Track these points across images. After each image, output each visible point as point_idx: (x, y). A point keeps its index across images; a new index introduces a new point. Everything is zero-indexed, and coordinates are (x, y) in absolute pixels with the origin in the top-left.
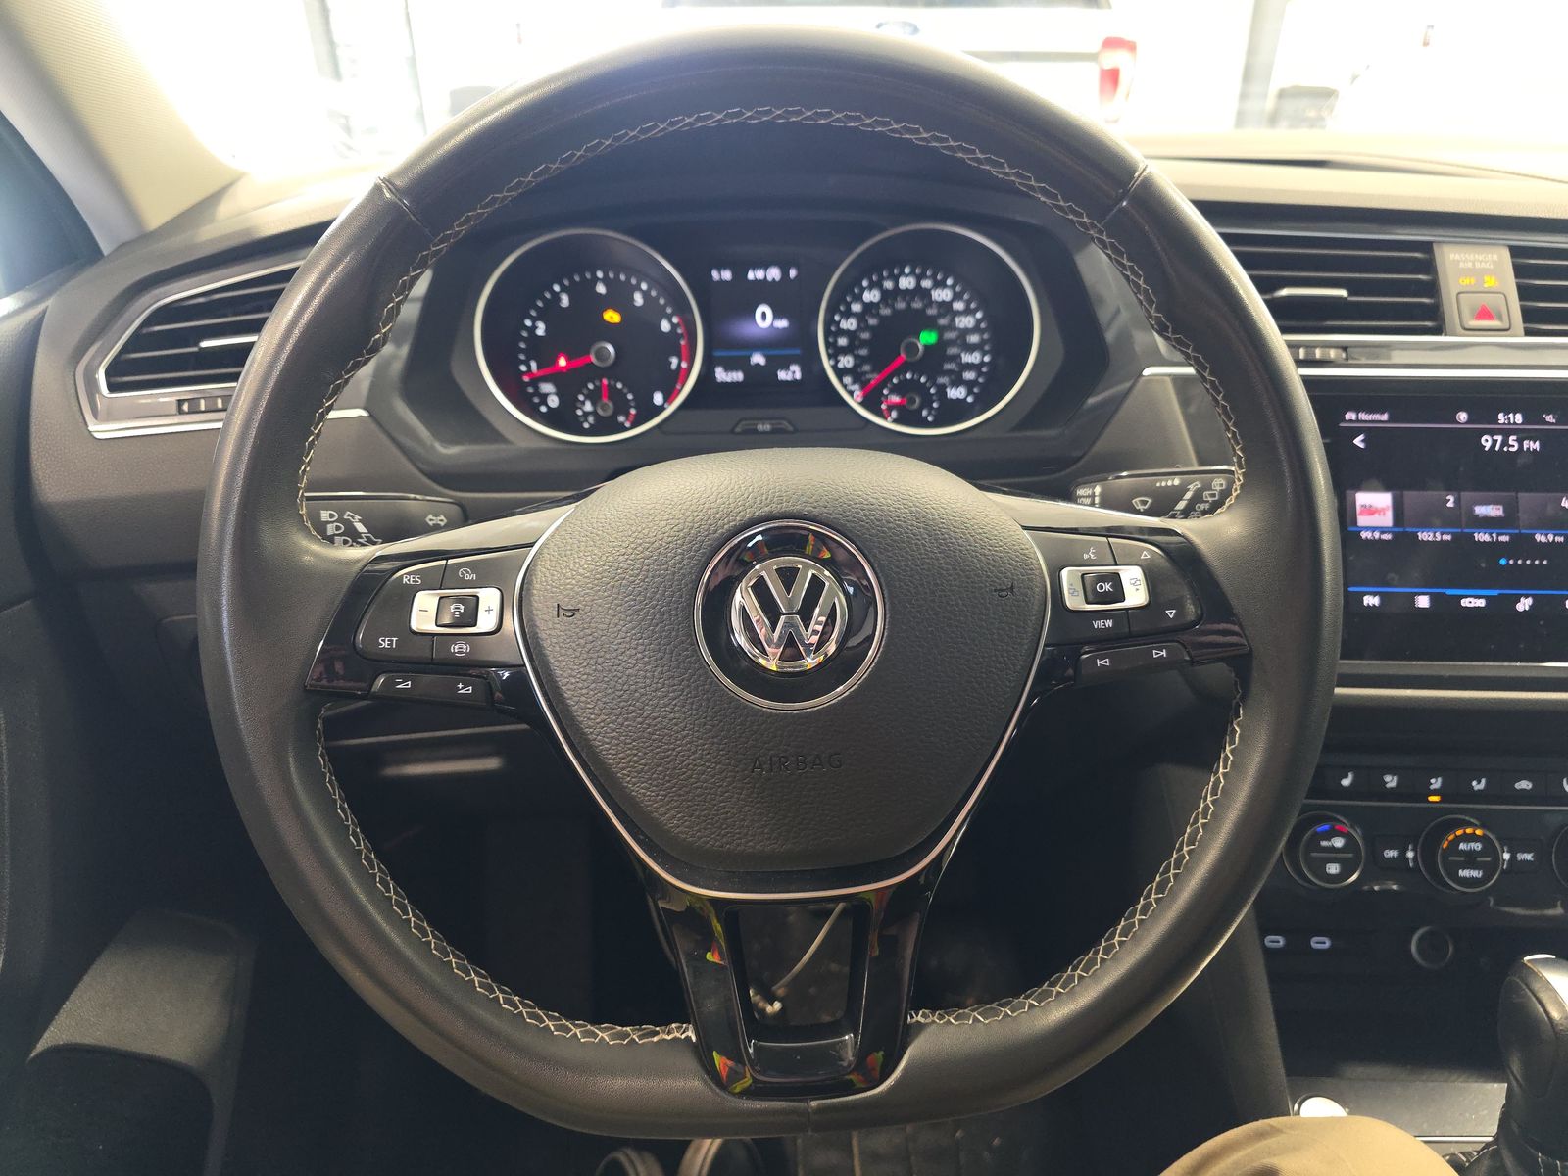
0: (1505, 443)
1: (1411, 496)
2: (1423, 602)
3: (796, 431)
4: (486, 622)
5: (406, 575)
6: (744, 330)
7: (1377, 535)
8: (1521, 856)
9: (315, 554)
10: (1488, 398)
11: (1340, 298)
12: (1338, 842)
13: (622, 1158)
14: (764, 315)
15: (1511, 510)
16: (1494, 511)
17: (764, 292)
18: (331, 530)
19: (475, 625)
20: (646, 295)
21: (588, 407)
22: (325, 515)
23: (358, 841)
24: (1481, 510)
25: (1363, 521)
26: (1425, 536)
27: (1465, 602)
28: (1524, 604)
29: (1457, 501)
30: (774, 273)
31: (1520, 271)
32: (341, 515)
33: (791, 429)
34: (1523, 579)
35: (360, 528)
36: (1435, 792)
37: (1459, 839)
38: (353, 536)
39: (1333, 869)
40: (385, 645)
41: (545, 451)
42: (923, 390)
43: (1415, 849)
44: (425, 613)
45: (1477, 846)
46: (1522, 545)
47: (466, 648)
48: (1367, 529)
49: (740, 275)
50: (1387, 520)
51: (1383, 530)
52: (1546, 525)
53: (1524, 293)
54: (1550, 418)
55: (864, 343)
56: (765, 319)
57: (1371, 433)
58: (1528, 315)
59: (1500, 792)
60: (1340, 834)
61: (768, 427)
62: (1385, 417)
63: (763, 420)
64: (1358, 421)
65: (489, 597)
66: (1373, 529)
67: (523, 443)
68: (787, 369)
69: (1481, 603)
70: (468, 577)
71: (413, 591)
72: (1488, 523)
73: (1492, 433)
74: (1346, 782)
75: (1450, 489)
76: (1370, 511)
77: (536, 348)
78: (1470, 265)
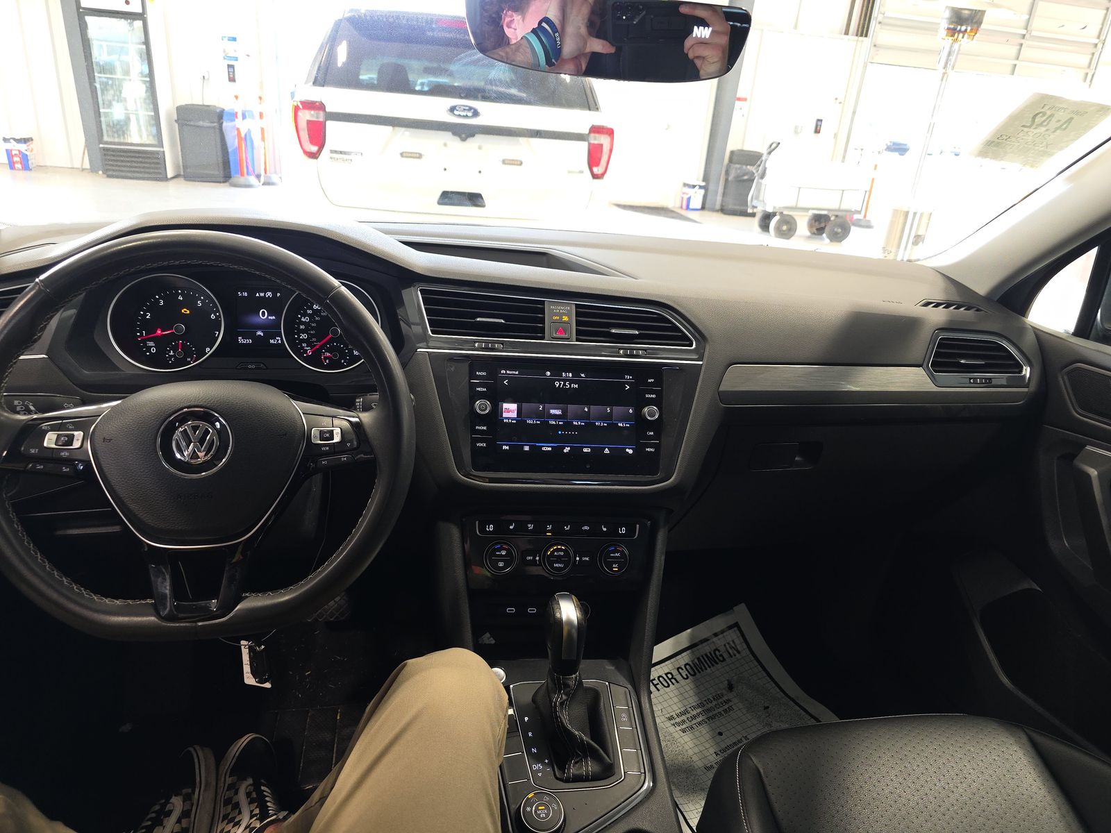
0: (564, 385)
1: (525, 405)
2: (527, 448)
3: (267, 369)
4: (76, 444)
5: (44, 426)
6: (254, 320)
7: (510, 421)
8: (584, 559)
9: (6, 417)
10: (559, 366)
11: (502, 323)
12: (504, 553)
13: (191, 749)
14: (263, 313)
15: (565, 412)
16: (558, 412)
17: (264, 303)
18: (18, 409)
19: (71, 445)
20: (203, 302)
21: (172, 353)
22: (16, 402)
23: (18, 526)
24: (553, 412)
25: (505, 415)
26: (530, 422)
27: (544, 449)
28: (567, 450)
29: (544, 408)
30: (269, 294)
31: (578, 314)
32: (23, 402)
33: (265, 368)
34: (567, 440)
35: (32, 408)
36: (549, 531)
37: (555, 550)
38: (29, 412)
39: (501, 564)
40: (33, 452)
41: (139, 375)
42: (341, 351)
43: (540, 556)
44: (50, 440)
45: (562, 553)
46: (568, 426)
47: (67, 454)
48: (506, 418)
49: (252, 295)
50: (514, 415)
51: (513, 419)
52: (578, 419)
53: (578, 323)
54: (583, 375)
55: (313, 328)
56: (264, 316)
57: (511, 378)
58: (578, 333)
59: (576, 530)
60: (505, 549)
61: (254, 366)
62: (517, 373)
63: (252, 363)
64: (506, 373)
65: (79, 435)
66: (508, 418)
67: (130, 371)
68: (275, 338)
69: (550, 449)
70: (70, 427)
71: (46, 432)
72: (555, 417)
73: (559, 380)
74: (511, 527)
75: (541, 403)
76: (508, 411)
77: (146, 325)
78: (558, 311)
